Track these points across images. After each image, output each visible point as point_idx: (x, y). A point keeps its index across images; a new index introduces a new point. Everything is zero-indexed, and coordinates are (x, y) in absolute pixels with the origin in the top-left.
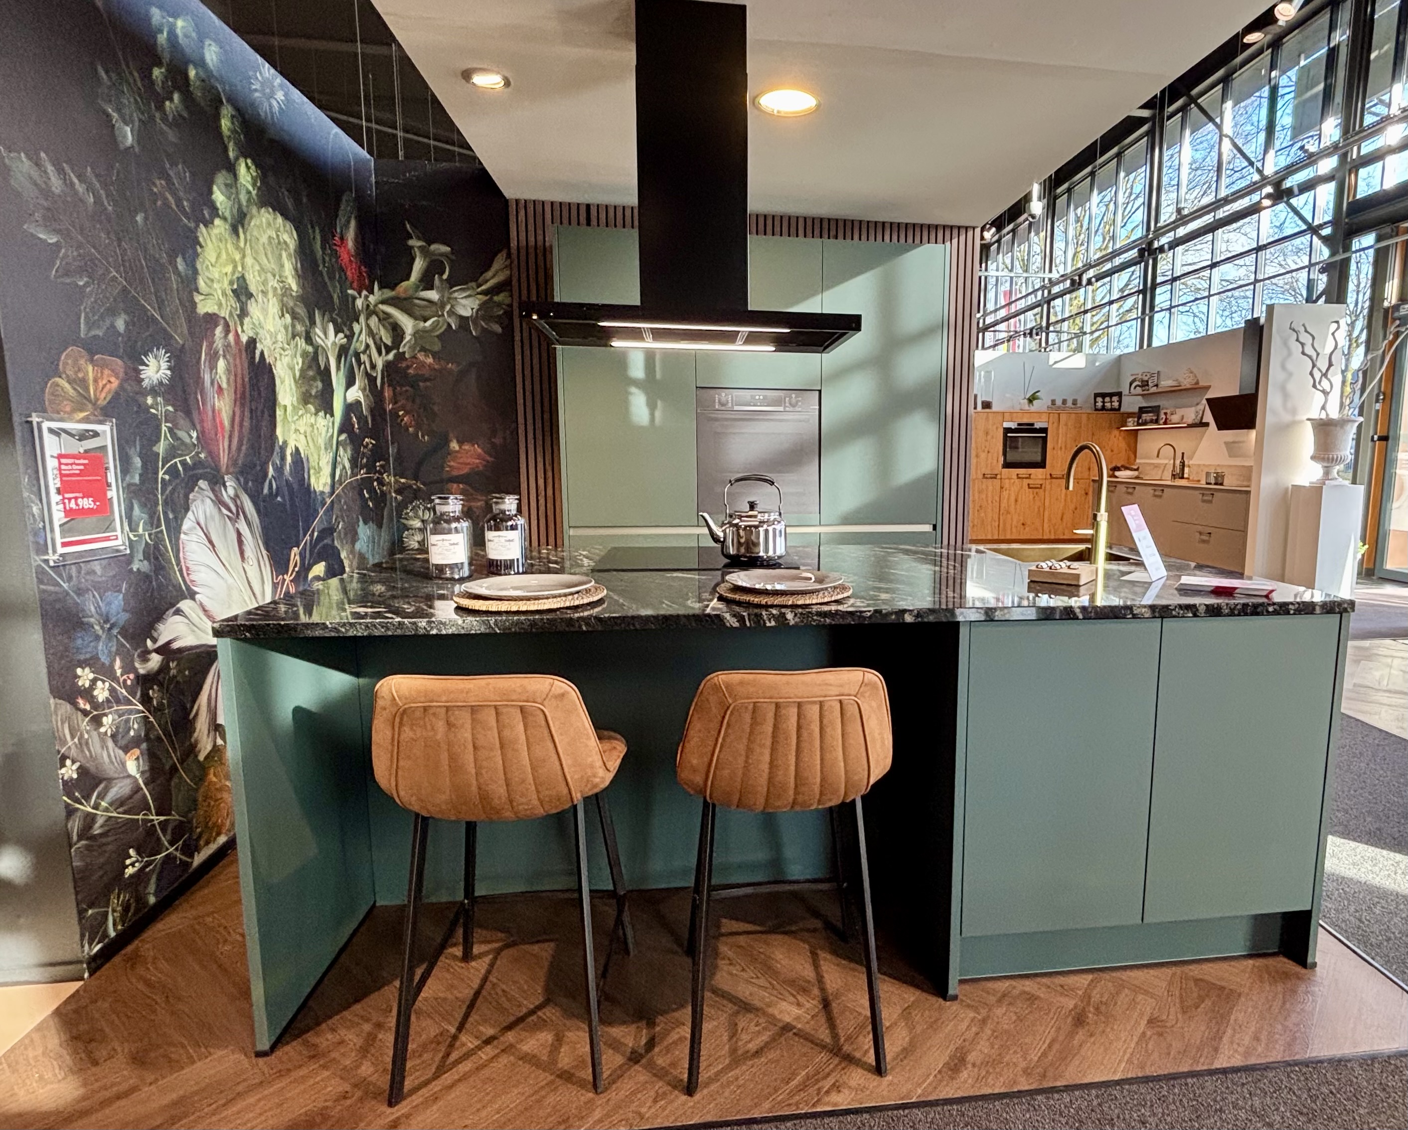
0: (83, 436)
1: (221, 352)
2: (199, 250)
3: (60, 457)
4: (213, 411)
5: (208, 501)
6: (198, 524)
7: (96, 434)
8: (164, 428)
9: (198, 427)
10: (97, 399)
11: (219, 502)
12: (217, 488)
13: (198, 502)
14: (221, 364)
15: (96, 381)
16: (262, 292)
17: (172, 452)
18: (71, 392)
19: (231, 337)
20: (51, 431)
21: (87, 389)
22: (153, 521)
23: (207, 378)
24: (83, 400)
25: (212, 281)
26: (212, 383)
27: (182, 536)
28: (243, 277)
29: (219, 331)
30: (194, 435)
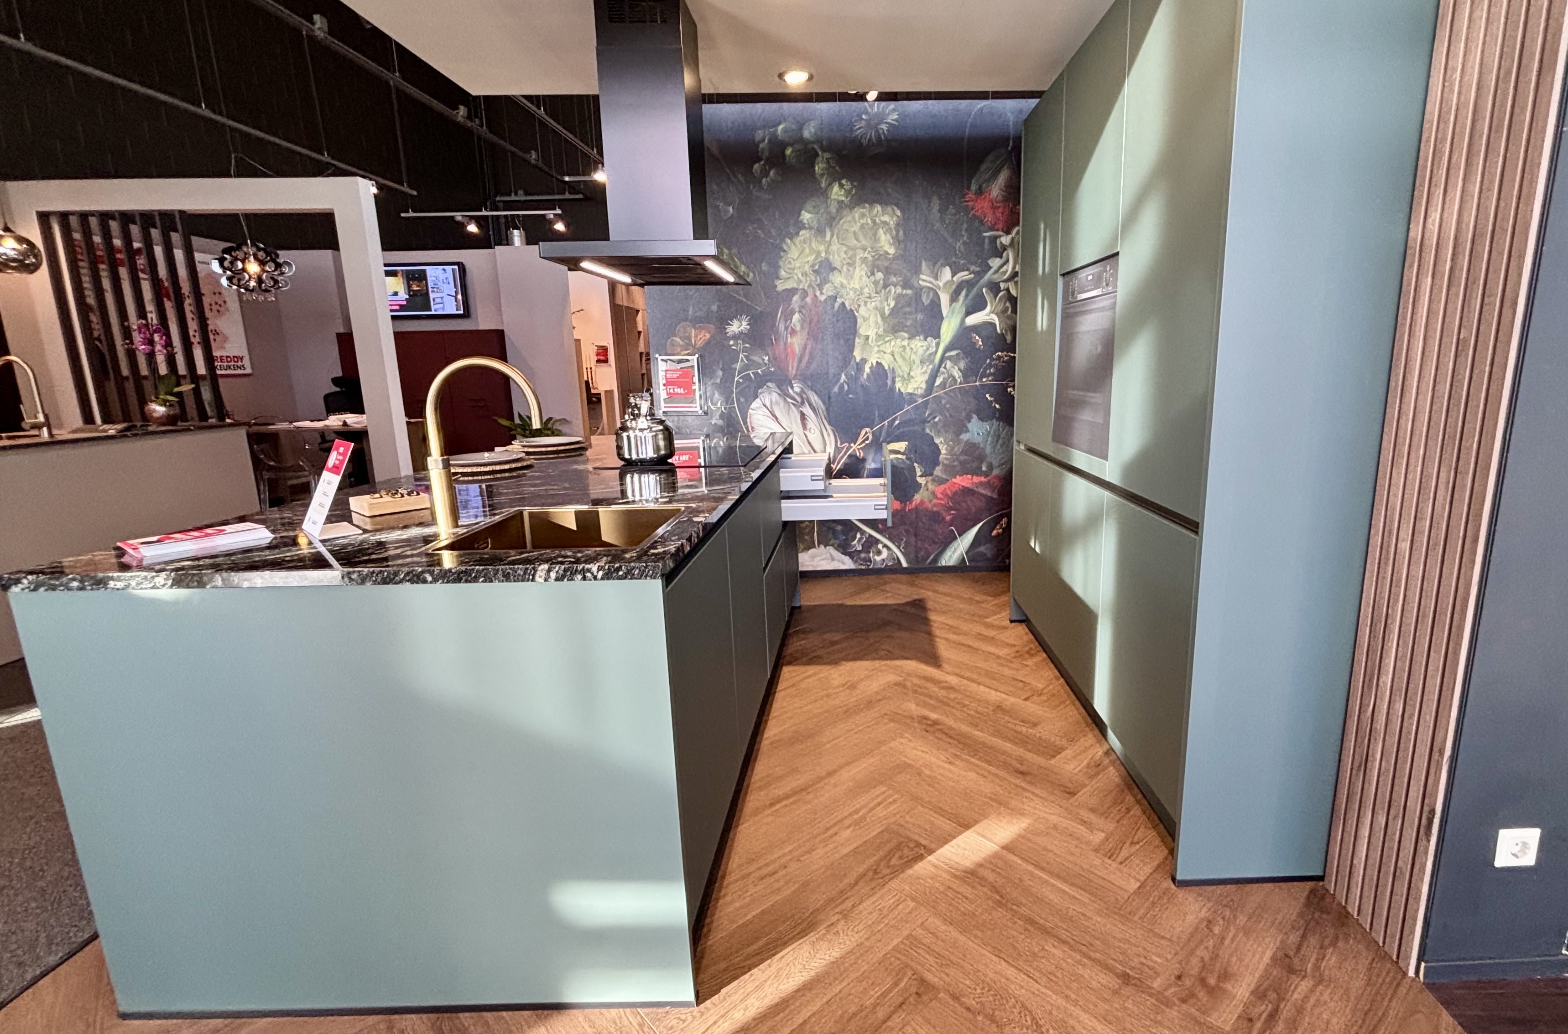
0: (680, 362)
1: (797, 310)
2: (782, 254)
3: (666, 371)
4: (785, 344)
5: (775, 394)
6: (765, 405)
7: (687, 360)
8: (741, 356)
9: (770, 353)
10: (696, 344)
11: (784, 395)
12: (784, 387)
13: (766, 394)
14: (796, 317)
15: (696, 336)
16: (848, 264)
17: (746, 368)
18: (681, 343)
19: (808, 300)
20: (662, 360)
21: (691, 341)
22: (728, 399)
23: (782, 327)
24: (688, 345)
25: (793, 269)
26: (786, 328)
27: (750, 411)
28: (827, 259)
29: (796, 298)
30: (766, 358)
